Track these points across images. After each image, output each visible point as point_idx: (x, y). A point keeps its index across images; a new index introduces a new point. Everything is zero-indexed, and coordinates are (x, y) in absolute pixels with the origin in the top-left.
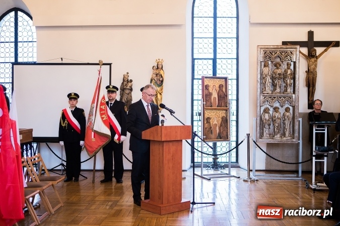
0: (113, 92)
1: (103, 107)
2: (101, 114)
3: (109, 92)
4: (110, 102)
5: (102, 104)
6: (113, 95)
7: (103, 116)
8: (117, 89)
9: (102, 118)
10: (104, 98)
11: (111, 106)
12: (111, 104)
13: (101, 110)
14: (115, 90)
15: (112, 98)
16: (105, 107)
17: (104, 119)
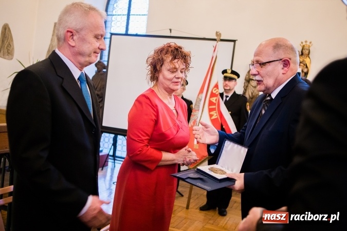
0: (231, 79)
1: (213, 100)
2: (210, 110)
3: (226, 78)
4: (225, 94)
5: (213, 95)
6: (231, 84)
7: (212, 113)
8: (238, 76)
9: (211, 116)
10: (216, 86)
11: (226, 99)
12: (227, 97)
13: (211, 103)
14: (235, 77)
15: (228, 88)
16: (216, 100)
17: (213, 117)
